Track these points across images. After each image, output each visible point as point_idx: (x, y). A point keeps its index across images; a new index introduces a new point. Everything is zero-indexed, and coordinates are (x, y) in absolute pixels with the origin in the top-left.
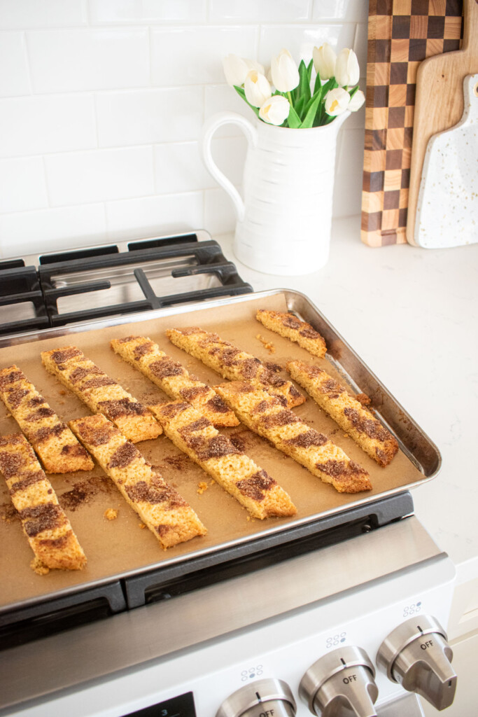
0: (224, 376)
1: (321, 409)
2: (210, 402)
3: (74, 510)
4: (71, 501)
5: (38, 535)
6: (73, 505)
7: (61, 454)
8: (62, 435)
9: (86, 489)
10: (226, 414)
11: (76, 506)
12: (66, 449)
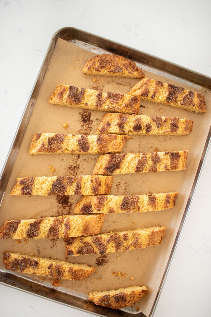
0: (111, 232)
1: (56, 259)
2: (91, 206)
3: (80, 113)
4: (85, 115)
5: (69, 89)
6: (83, 115)
7: (108, 122)
8: (117, 127)
9: (86, 124)
10: (80, 209)
11: (81, 116)
12: (109, 125)
